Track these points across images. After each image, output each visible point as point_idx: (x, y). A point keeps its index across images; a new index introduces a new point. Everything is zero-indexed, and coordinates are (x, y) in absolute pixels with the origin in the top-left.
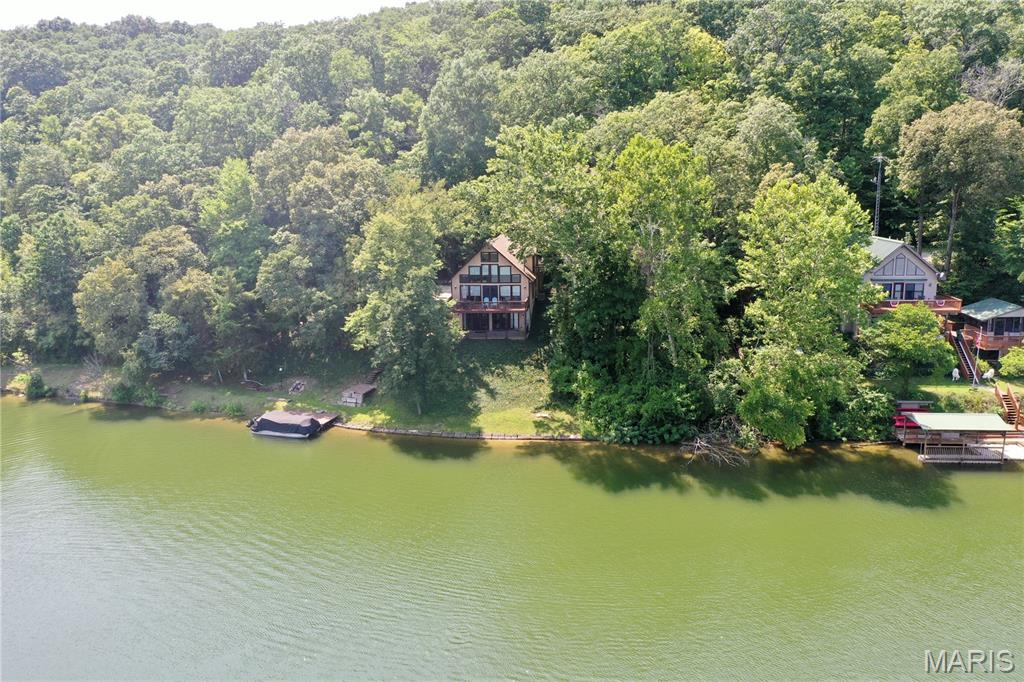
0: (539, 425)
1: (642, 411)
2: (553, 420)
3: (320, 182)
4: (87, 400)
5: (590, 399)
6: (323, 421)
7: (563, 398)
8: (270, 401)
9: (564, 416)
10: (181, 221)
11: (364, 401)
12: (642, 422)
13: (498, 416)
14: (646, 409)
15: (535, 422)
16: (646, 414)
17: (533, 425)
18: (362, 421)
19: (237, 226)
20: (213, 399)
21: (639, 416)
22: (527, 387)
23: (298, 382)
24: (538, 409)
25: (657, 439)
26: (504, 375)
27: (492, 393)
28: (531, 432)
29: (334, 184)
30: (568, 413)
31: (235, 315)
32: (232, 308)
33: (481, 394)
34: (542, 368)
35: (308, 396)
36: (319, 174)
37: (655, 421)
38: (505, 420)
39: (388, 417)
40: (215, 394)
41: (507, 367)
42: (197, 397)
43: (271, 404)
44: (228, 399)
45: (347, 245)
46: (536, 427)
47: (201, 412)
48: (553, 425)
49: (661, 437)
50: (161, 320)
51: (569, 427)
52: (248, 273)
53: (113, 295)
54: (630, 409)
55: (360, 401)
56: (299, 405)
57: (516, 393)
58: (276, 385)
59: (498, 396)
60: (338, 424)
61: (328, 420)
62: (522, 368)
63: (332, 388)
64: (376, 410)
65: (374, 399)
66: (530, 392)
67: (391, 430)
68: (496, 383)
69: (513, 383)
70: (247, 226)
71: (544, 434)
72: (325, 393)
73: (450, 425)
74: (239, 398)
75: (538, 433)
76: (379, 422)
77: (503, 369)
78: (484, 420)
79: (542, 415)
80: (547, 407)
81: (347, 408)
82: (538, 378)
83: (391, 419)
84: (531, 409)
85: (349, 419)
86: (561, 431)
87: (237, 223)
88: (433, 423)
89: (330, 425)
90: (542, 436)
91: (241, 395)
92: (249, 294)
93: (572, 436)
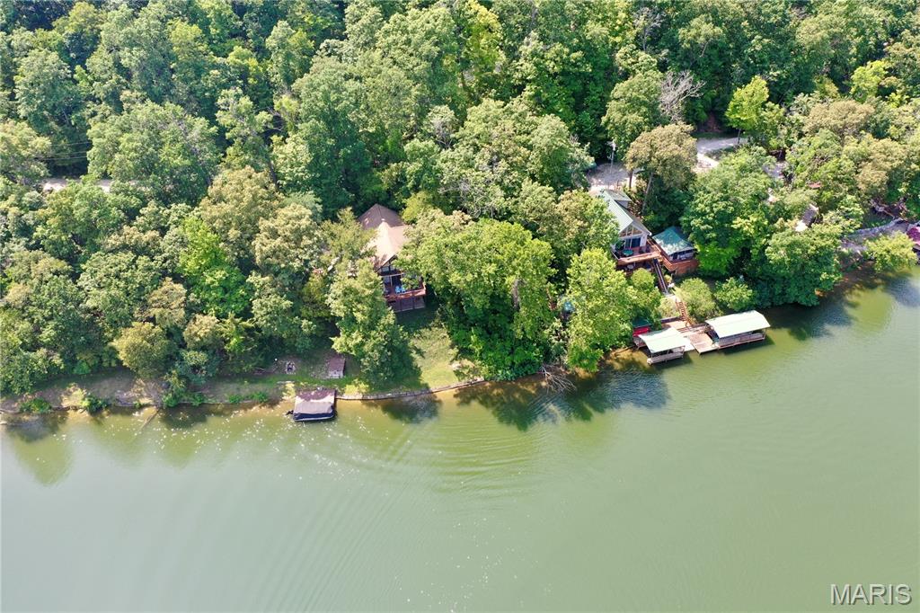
0: (458, 373)
1: (515, 361)
2: (464, 368)
4: (142, 407)
5: (481, 352)
6: (330, 399)
7: (465, 352)
8: (280, 385)
9: (466, 362)
11: (344, 374)
12: (515, 367)
13: (432, 373)
14: (517, 360)
15: (454, 371)
16: (516, 363)
17: (455, 375)
18: (354, 392)
19: (220, 278)
20: (238, 389)
21: (513, 363)
22: (438, 343)
23: (287, 363)
24: (452, 361)
25: (524, 375)
26: (422, 337)
27: (419, 351)
28: (455, 382)
30: (469, 359)
31: (245, 342)
32: (242, 339)
33: (414, 354)
35: (303, 375)
37: (523, 365)
38: (438, 375)
39: (368, 386)
40: (236, 385)
41: (421, 330)
42: (227, 392)
43: (283, 387)
44: (246, 388)
46: (457, 375)
47: (236, 404)
48: (465, 372)
49: (526, 373)
50: (194, 358)
51: (475, 371)
54: (508, 360)
55: (342, 375)
56: (302, 384)
57: (434, 351)
59: (425, 355)
60: (338, 397)
61: (333, 398)
62: (431, 330)
63: (314, 364)
64: (356, 380)
65: (349, 370)
66: (442, 347)
67: (375, 397)
68: (419, 344)
69: (429, 342)
70: (227, 275)
71: (463, 381)
72: (313, 370)
73: (408, 386)
74: (257, 385)
75: (459, 380)
76: (364, 391)
77: (420, 333)
78: (426, 377)
79: (456, 365)
80: (456, 359)
81: (335, 381)
82: (442, 335)
83: (370, 387)
84: (447, 362)
85: (343, 392)
86: (471, 376)
87: (220, 274)
88: (398, 387)
89: (336, 400)
90: (463, 383)
91: (256, 382)
92: (247, 323)
93: (479, 380)
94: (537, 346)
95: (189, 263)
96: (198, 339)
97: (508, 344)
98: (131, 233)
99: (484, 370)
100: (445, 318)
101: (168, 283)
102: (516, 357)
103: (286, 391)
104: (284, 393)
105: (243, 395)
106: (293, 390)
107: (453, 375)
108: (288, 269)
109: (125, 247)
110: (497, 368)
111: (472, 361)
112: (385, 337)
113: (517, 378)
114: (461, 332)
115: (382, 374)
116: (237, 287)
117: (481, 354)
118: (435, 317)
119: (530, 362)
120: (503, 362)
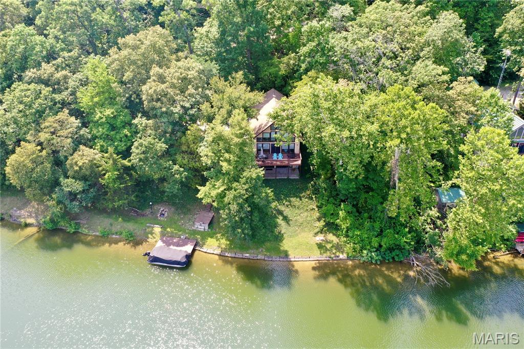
0: (320, 246)
1: (382, 244)
2: (327, 242)
3: (163, 86)
4: (27, 225)
5: (348, 229)
6: (189, 248)
7: (331, 227)
8: (149, 227)
9: (331, 237)
10: (64, 104)
11: (209, 228)
12: (382, 250)
13: (294, 241)
14: (385, 242)
15: (317, 244)
16: (384, 246)
17: (317, 247)
18: (214, 246)
19: (108, 115)
20: (111, 225)
21: (380, 246)
22: (306, 214)
23: (162, 209)
24: (316, 234)
25: (391, 260)
26: (291, 205)
27: (286, 219)
28: (317, 255)
29: (173, 86)
30: (334, 234)
31: (120, 178)
32: (117, 175)
33: (280, 220)
34: (312, 198)
35: (172, 222)
36: (161, 79)
37: (391, 249)
38: (300, 244)
39: (228, 243)
40: (111, 221)
41: (292, 199)
42: (101, 224)
43: (150, 229)
44: (119, 225)
45: (189, 132)
46: (319, 248)
47: (105, 238)
48: (329, 246)
49: (393, 258)
50: (70, 185)
51: (338, 247)
52: (122, 147)
53: (33, 169)
54: (375, 242)
55: (207, 228)
56: (168, 230)
57: (301, 221)
58: (148, 211)
59: (291, 222)
60: (197, 248)
61: (192, 247)
62: (301, 200)
63: (185, 214)
64: (219, 235)
65: (215, 225)
66: (309, 219)
67: (233, 255)
68: (287, 212)
69: (297, 211)
70: (115, 114)
71: (325, 255)
72: (182, 219)
73: (268, 250)
74: (128, 224)
75: (321, 254)
76: (223, 246)
77: (290, 201)
78: (287, 245)
79: (320, 238)
80: (321, 232)
81: (199, 233)
82: (311, 207)
83: (231, 244)
84: (312, 233)
85: (204, 244)
86: (334, 251)
87: (109, 112)
88: (257, 248)
89: (194, 250)
90: (324, 257)
91: (129, 221)
92: (126, 162)
93: (341, 256)
94: (409, 232)
95: (85, 99)
96: (76, 168)
97: (377, 225)
98: (47, 69)
99: (348, 248)
100: (316, 191)
101: (64, 115)
102: (385, 240)
103: (152, 234)
104: (150, 236)
105: (114, 230)
106: (159, 234)
107: (316, 247)
108: (169, 114)
109: (40, 81)
110: (362, 248)
111: (338, 236)
112: (246, 190)
113: (382, 263)
114: (330, 207)
115: (239, 230)
116: (124, 127)
117: (347, 232)
118: (307, 189)
119: (399, 248)
120: (370, 243)
